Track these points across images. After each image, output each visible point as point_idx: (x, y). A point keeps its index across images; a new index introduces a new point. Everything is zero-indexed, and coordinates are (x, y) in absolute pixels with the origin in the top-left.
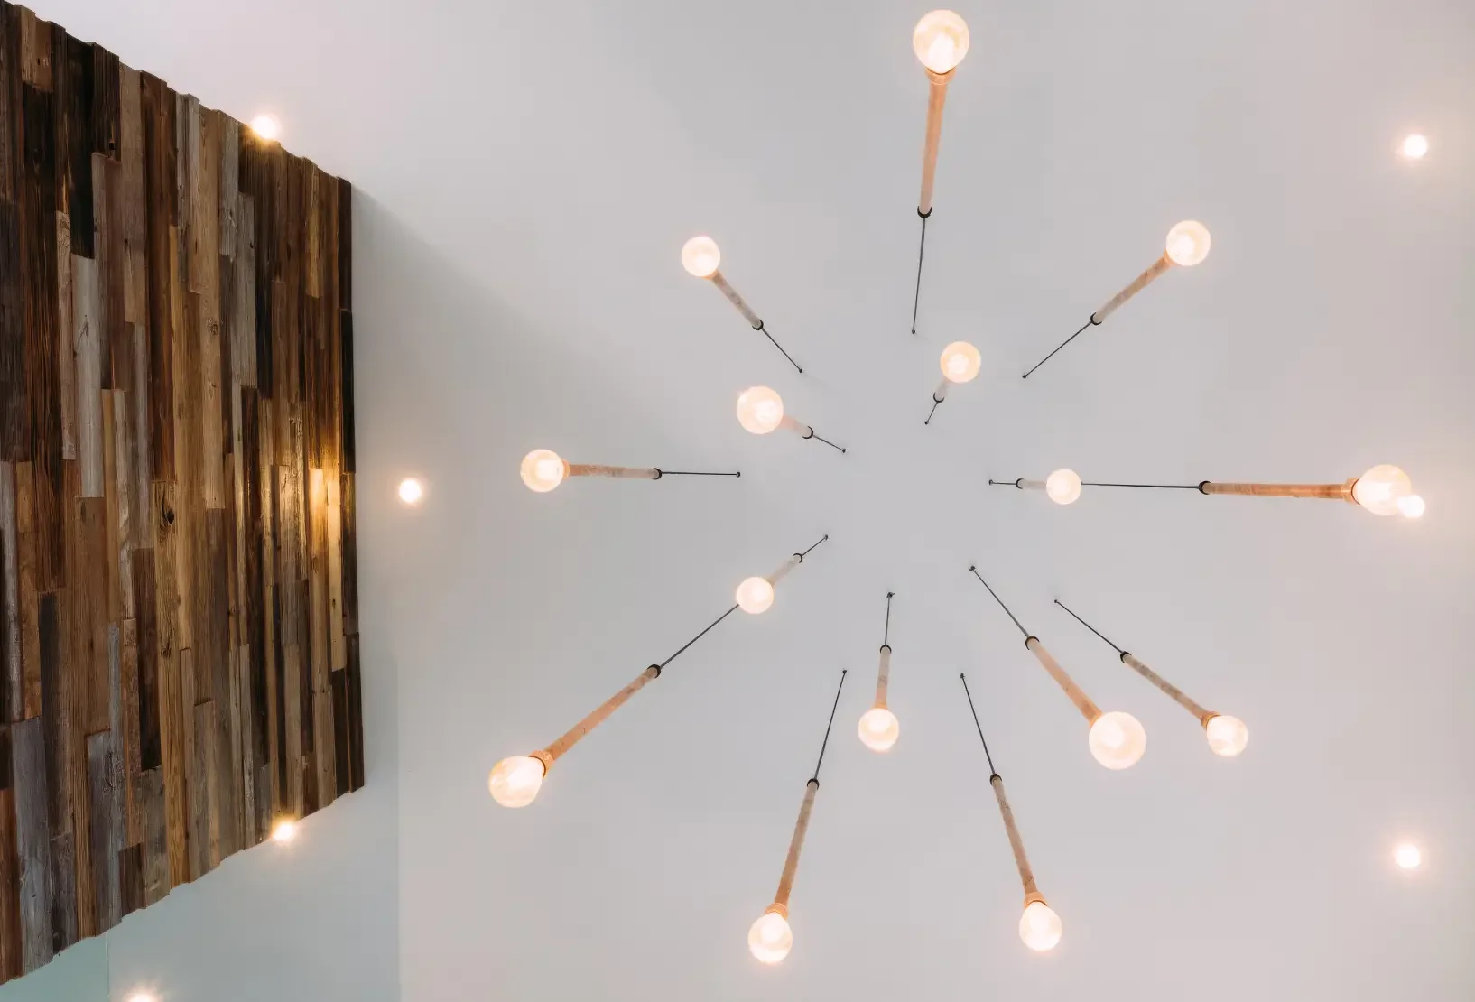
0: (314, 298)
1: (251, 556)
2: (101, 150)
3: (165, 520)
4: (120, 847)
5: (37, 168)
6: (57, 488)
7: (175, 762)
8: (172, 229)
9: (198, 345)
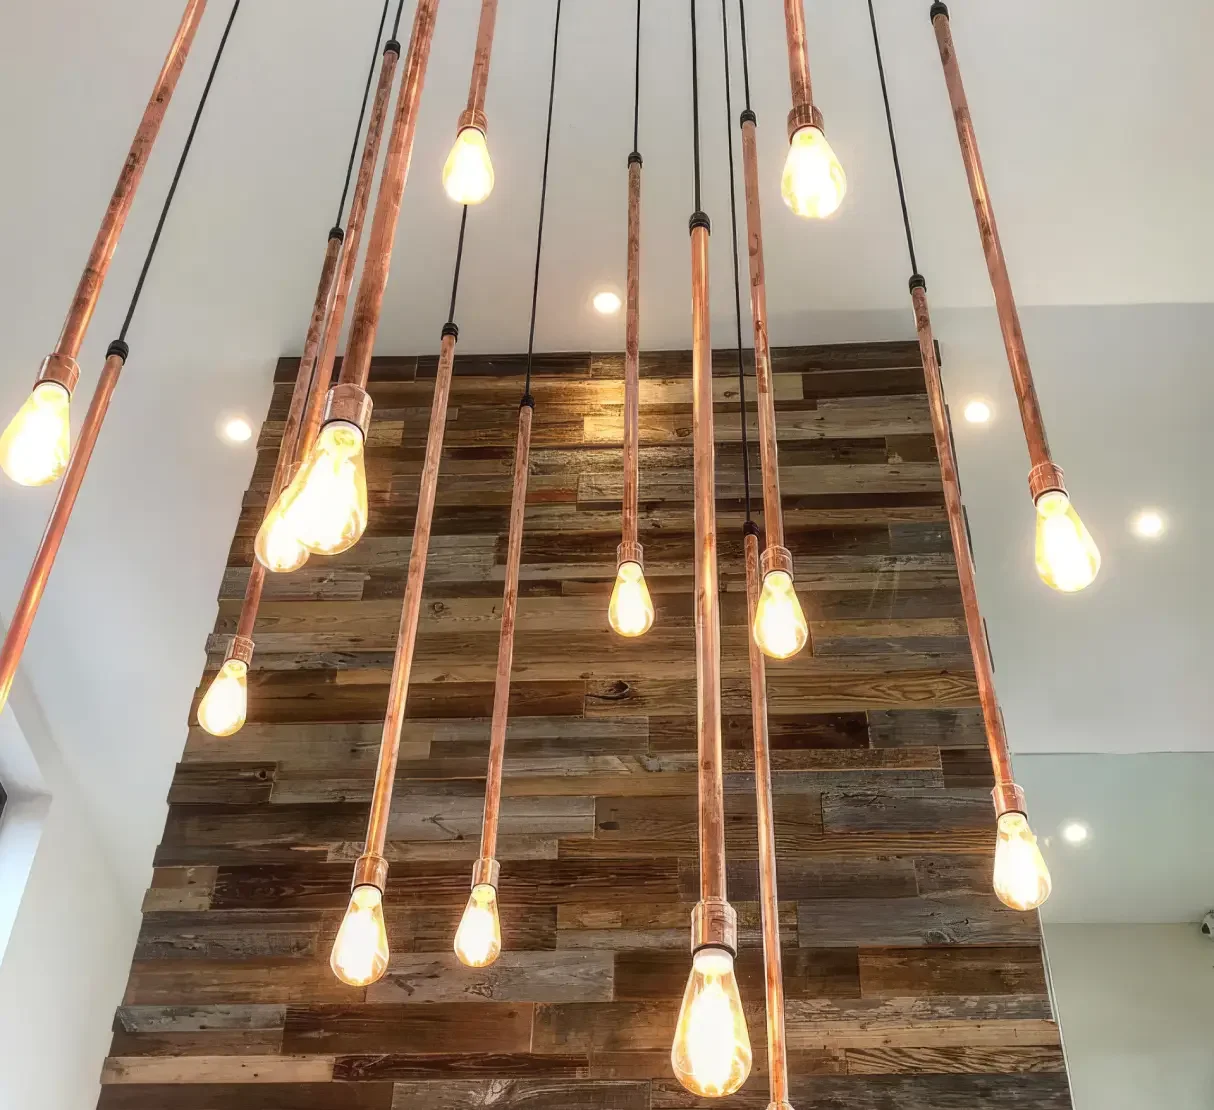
0: (405, 429)
1: (666, 552)
2: (266, 792)
3: (623, 697)
4: (940, 784)
5: (289, 891)
6: (586, 868)
7: (865, 689)
8: (341, 680)
9: (454, 636)
